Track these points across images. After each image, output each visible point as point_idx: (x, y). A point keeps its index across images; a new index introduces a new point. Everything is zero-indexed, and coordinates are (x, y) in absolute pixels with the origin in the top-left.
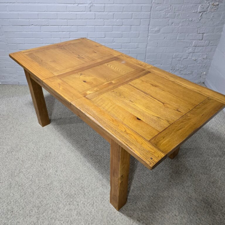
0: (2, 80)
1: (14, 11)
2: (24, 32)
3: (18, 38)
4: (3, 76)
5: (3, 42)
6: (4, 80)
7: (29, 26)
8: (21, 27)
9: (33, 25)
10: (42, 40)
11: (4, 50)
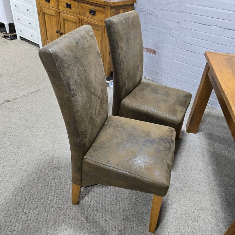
0: (154, 76)
1: (203, 6)
2: (202, 33)
3: (192, 38)
4: (157, 73)
5: (175, 38)
6: (155, 77)
7: (211, 27)
8: (201, 25)
9: (216, 26)
10: (217, 45)
11: (170, 47)
